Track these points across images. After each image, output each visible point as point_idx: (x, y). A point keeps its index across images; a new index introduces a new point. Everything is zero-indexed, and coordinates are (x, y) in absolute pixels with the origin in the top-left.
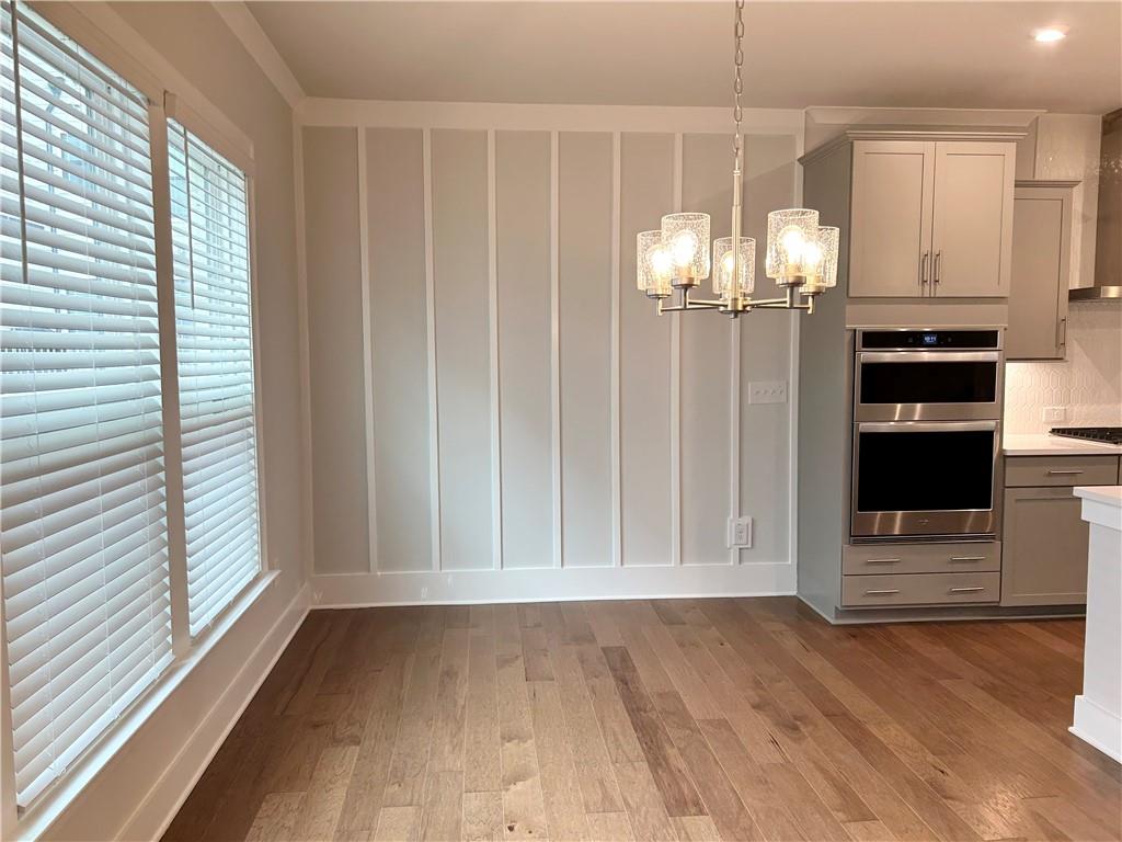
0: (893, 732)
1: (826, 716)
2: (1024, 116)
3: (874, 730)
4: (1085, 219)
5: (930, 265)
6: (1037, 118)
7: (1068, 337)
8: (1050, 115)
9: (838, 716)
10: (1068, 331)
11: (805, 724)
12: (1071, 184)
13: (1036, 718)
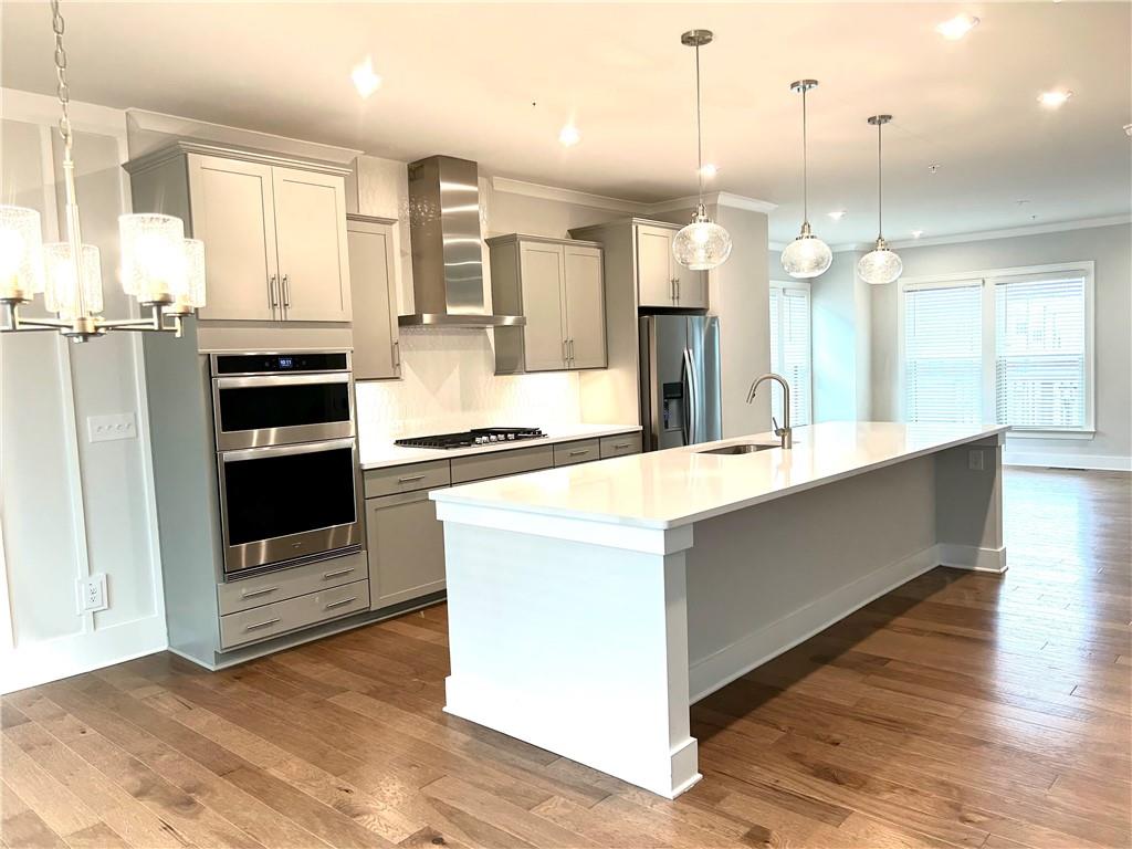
0: (295, 768)
1: (223, 775)
2: (346, 155)
3: (273, 772)
4: (403, 254)
5: (278, 289)
6: (356, 158)
7: (401, 358)
8: (367, 156)
9: (234, 770)
10: (402, 353)
11: (200, 794)
12: (389, 222)
13: (416, 708)
